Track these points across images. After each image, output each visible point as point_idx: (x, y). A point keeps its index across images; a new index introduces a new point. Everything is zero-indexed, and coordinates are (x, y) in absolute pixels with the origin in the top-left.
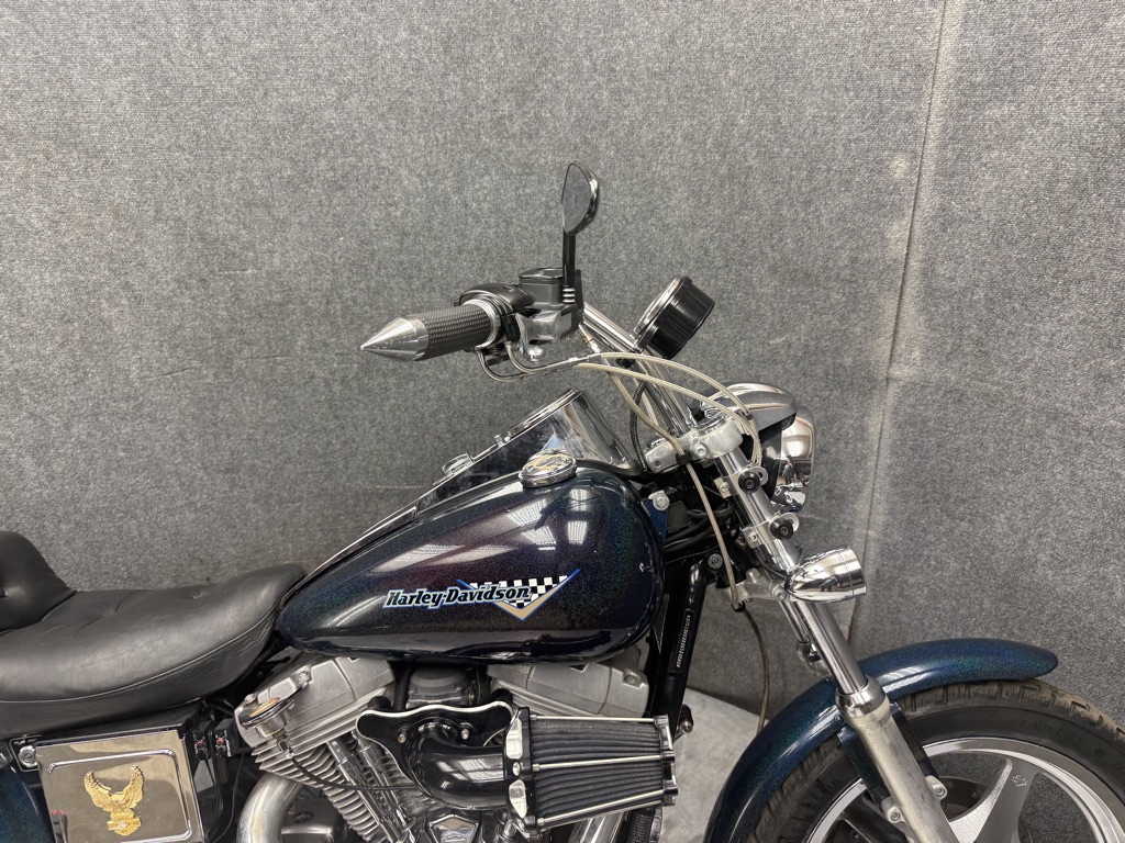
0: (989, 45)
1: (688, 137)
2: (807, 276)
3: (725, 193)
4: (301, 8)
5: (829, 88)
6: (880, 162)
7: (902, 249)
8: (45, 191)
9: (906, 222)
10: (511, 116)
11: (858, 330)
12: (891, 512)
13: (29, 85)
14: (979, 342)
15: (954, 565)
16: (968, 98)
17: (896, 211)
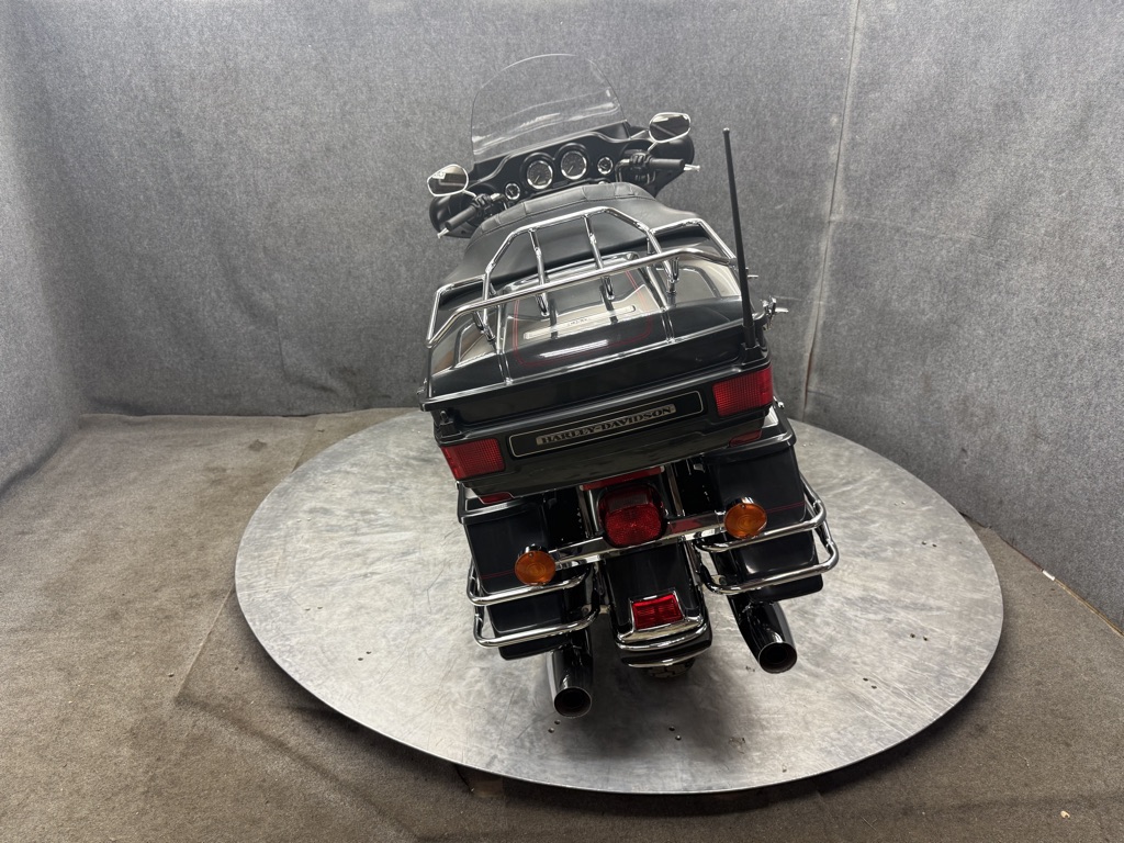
0: (870, 66)
1: (738, 107)
2: (793, 173)
3: (755, 133)
4: (555, 44)
5: (804, 84)
6: (826, 118)
7: (835, 157)
8: (430, 131)
9: (837, 145)
10: (651, 96)
11: (816, 199)
12: (831, 290)
13: (431, 80)
14: (868, 200)
15: (859, 311)
16: (862, 89)
17: (833, 141)
